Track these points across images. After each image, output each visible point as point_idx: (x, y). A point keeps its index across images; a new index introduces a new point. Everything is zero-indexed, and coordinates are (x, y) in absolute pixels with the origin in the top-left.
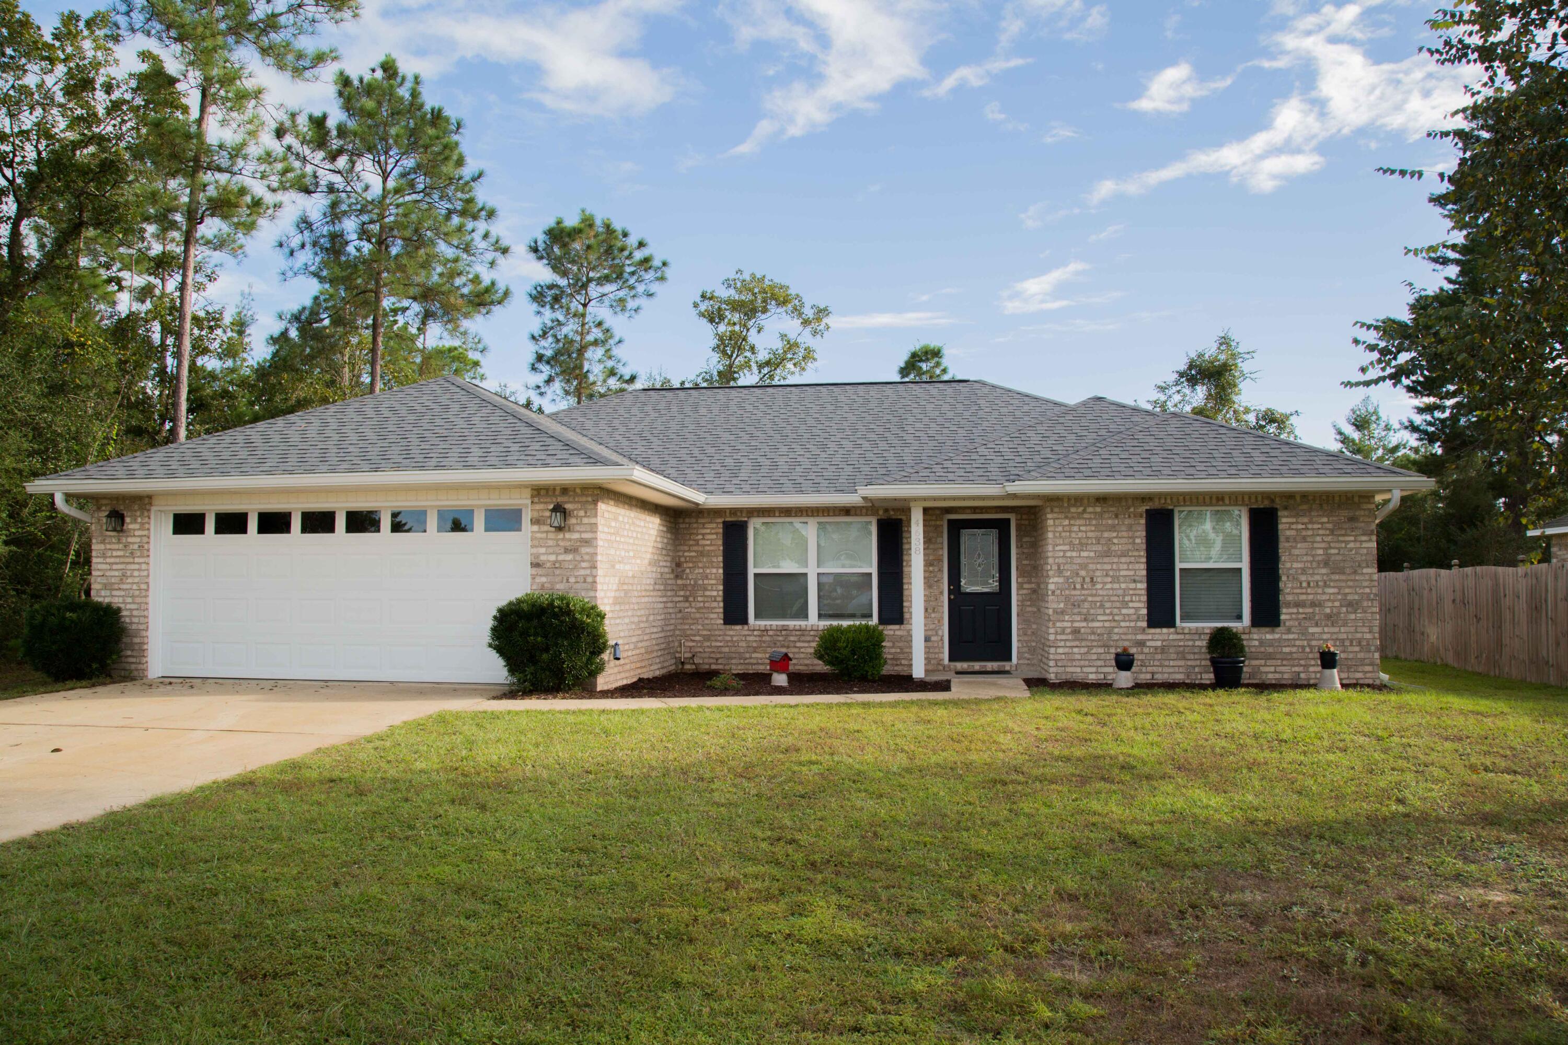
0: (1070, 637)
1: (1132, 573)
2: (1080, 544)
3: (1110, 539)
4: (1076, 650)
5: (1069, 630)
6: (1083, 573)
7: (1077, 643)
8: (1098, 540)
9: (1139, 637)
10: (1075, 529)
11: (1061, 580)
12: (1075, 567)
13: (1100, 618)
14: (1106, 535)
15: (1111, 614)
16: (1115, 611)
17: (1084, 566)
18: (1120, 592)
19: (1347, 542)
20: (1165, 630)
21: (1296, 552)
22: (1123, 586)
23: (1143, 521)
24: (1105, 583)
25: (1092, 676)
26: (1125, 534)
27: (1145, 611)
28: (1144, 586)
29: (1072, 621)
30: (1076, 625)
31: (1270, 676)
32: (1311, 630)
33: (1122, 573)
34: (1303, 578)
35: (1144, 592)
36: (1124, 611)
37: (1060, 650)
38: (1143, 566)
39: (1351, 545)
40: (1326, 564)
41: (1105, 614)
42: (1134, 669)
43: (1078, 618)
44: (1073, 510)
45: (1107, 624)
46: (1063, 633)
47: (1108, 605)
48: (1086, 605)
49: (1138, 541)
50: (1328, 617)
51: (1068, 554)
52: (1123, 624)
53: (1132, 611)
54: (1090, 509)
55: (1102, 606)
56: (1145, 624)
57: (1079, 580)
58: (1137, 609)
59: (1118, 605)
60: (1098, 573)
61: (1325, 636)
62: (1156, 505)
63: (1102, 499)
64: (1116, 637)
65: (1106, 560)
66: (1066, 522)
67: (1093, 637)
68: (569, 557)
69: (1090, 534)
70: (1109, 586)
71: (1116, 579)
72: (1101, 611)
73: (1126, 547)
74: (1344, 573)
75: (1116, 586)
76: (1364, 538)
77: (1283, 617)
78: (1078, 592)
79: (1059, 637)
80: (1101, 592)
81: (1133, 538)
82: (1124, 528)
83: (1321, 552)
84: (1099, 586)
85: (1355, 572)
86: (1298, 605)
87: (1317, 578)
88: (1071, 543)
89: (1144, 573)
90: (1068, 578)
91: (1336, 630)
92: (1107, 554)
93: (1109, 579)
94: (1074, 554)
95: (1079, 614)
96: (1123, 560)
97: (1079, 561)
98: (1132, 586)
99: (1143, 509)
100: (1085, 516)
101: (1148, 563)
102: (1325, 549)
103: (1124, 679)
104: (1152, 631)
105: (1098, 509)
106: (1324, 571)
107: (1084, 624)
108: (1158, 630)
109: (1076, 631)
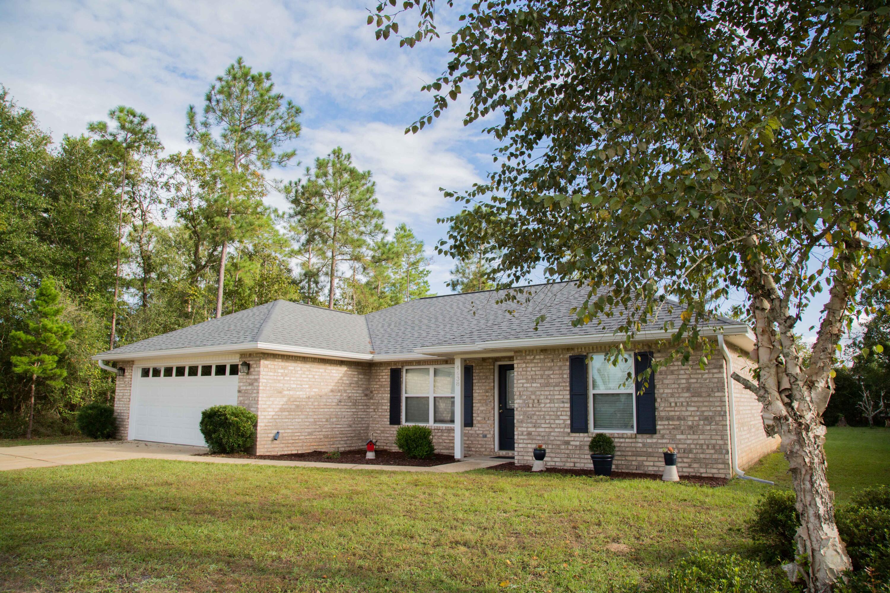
0: (526, 437)
1: (561, 397)
2: (532, 378)
3: (549, 375)
4: (529, 446)
5: (525, 433)
6: (533, 397)
7: (530, 441)
8: (542, 376)
9: (566, 439)
10: (529, 369)
11: (521, 401)
12: (529, 393)
13: (543, 426)
14: (546, 373)
15: (549, 423)
16: (552, 421)
17: (533, 393)
18: (555, 409)
19: (702, 374)
20: (582, 435)
21: (666, 381)
22: (556, 405)
23: (568, 364)
24: (546, 403)
26: (557, 372)
27: (569, 422)
28: (568, 405)
29: (527, 427)
30: (529, 429)
31: (650, 468)
32: (678, 437)
33: (556, 397)
34: (672, 400)
35: (568, 409)
36: (557, 422)
37: (521, 445)
38: (568, 392)
39: (706, 376)
40: (688, 390)
41: (545, 423)
43: (530, 425)
44: (528, 357)
45: (547, 430)
46: (522, 435)
47: (547, 417)
48: (535, 417)
49: (565, 376)
50: (691, 427)
51: (525, 385)
52: (556, 430)
53: (561, 422)
54: (537, 357)
55: (544, 418)
56: (569, 430)
57: (531, 401)
58: (564, 420)
59: (553, 417)
60: (542, 397)
61: (688, 442)
62: (576, 352)
63: (544, 350)
64: (552, 438)
65: (546, 389)
66: (524, 365)
67: (539, 438)
68: (250, 388)
69: (537, 373)
70: (548, 405)
71: (552, 401)
72: (543, 421)
73: (557, 381)
74: (700, 396)
75: (552, 405)
76: (715, 371)
77: (658, 427)
78: (530, 409)
79: (520, 437)
80: (543, 409)
81: (562, 374)
82: (557, 368)
83: (684, 381)
84: (543, 405)
85: (709, 396)
86: (668, 419)
87: (682, 399)
88: (527, 379)
89: (569, 397)
90: (525, 400)
91: (696, 437)
92: (548, 385)
93: (548, 401)
94: (528, 385)
95: (531, 423)
96: (556, 388)
97: (531, 389)
98: (562, 405)
99: (567, 356)
100: (535, 361)
101: (571, 390)
102: (687, 379)
103: (538, 465)
104: (574, 435)
105: (542, 357)
106: (687, 395)
107: (534, 429)
108: (577, 435)
109: (529, 434)
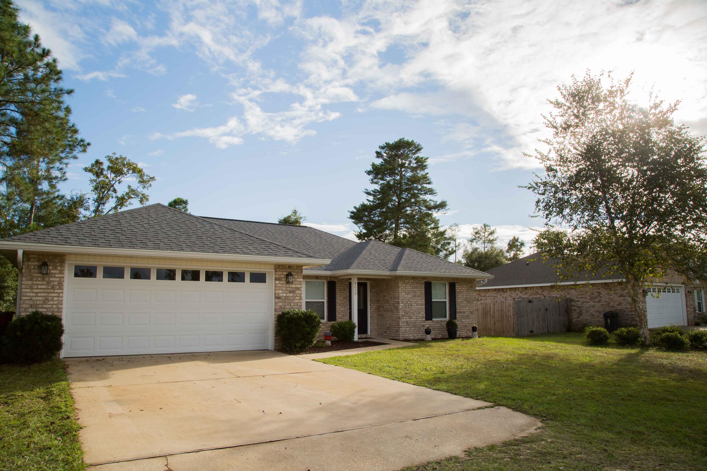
0: (405, 324)
1: (421, 302)
2: (408, 293)
3: (416, 291)
4: (407, 329)
5: (405, 322)
6: (409, 302)
7: (407, 326)
8: (413, 291)
9: (423, 324)
10: (407, 287)
11: (403, 305)
12: (407, 300)
13: (414, 318)
14: (415, 290)
15: (416, 316)
16: (417, 315)
17: (409, 300)
18: (418, 309)
19: (470, 294)
20: (429, 321)
21: (459, 296)
22: (419, 307)
23: (424, 286)
24: (414, 306)
25: (411, 337)
26: (419, 289)
27: (424, 315)
28: (424, 307)
29: (406, 319)
30: (407, 320)
32: (463, 320)
33: (419, 302)
34: (461, 304)
35: (424, 309)
36: (419, 315)
37: (403, 329)
38: (424, 300)
39: (471, 295)
40: (466, 300)
41: (415, 316)
42: (431, 334)
43: (408, 318)
44: (406, 281)
45: (415, 320)
46: (404, 323)
47: (415, 313)
48: (410, 313)
49: (423, 292)
50: (467, 316)
51: (405, 296)
52: (419, 320)
53: (421, 315)
54: (410, 281)
55: (414, 314)
56: (424, 319)
57: (408, 305)
58: (423, 314)
59: (418, 313)
60: (413, 303)
61: (466, 322)
62: (427, 280)
63: (414, 278)
64: (417, 324)
65: (415, 298)
66: (404, 285)
67: (411, 324)
68: (291, 295)
69: (411, 289)
70: (415, 307)
71: (417, 305)
72: (413, 315)
73: (420, 294)
74: (469, 303)
75: (417, 307)
76: (474, 292)
77: (457, 316)
78: (407, 309)
79: (403, 324)
80: (413, 309)
81: (421, 291)
82: (419, 288)
83: (465, 296)
84: (413, 307)
85: (472, 303)
86: (460, 313)
87: (464, 304)
88: (406, 292)
89: (424, 302)
90: (405, 304)
91: (468, 320)
92: (414, 296)
93: (415, 305)
94: (407, 296)
95: (408, 316)
96: (419, 298)
97: (407, 298)
98: (421, 307)
99: (424, 281)
100: (409, 283)
101: (425, 299)
102: (466, 295)
103: (429, 337)
104: (426, 321)
105: (413, 281)
106: (465, 302)
107: (409, 320)
108: (428, 321)
109: (407, 322)
